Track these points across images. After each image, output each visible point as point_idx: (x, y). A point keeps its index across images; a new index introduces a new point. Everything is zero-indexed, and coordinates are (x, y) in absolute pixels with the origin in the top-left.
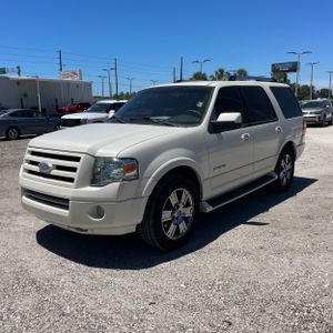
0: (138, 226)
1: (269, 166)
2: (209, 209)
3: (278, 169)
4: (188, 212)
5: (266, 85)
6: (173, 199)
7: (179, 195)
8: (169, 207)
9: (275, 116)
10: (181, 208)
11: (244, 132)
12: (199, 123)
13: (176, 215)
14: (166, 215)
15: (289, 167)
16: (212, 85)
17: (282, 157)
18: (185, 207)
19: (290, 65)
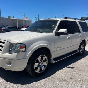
0: (25, 68)
1: (77, 47)
2: (54, 62)
3: (80, 48)
4: (46, 63)
5: (77, 21)
6: (39, 59)
7: (42, 57)
8: (38, 62)
9: (80, 31)
10: (43, 62)
11: (68, 36)
12: (52, 32)
13: (40, 64)
14: (36, 65)
15: (83, 48)
16: (58, 20)
17: (81, 44)
18: (44, 61)
19: (86, 18)
